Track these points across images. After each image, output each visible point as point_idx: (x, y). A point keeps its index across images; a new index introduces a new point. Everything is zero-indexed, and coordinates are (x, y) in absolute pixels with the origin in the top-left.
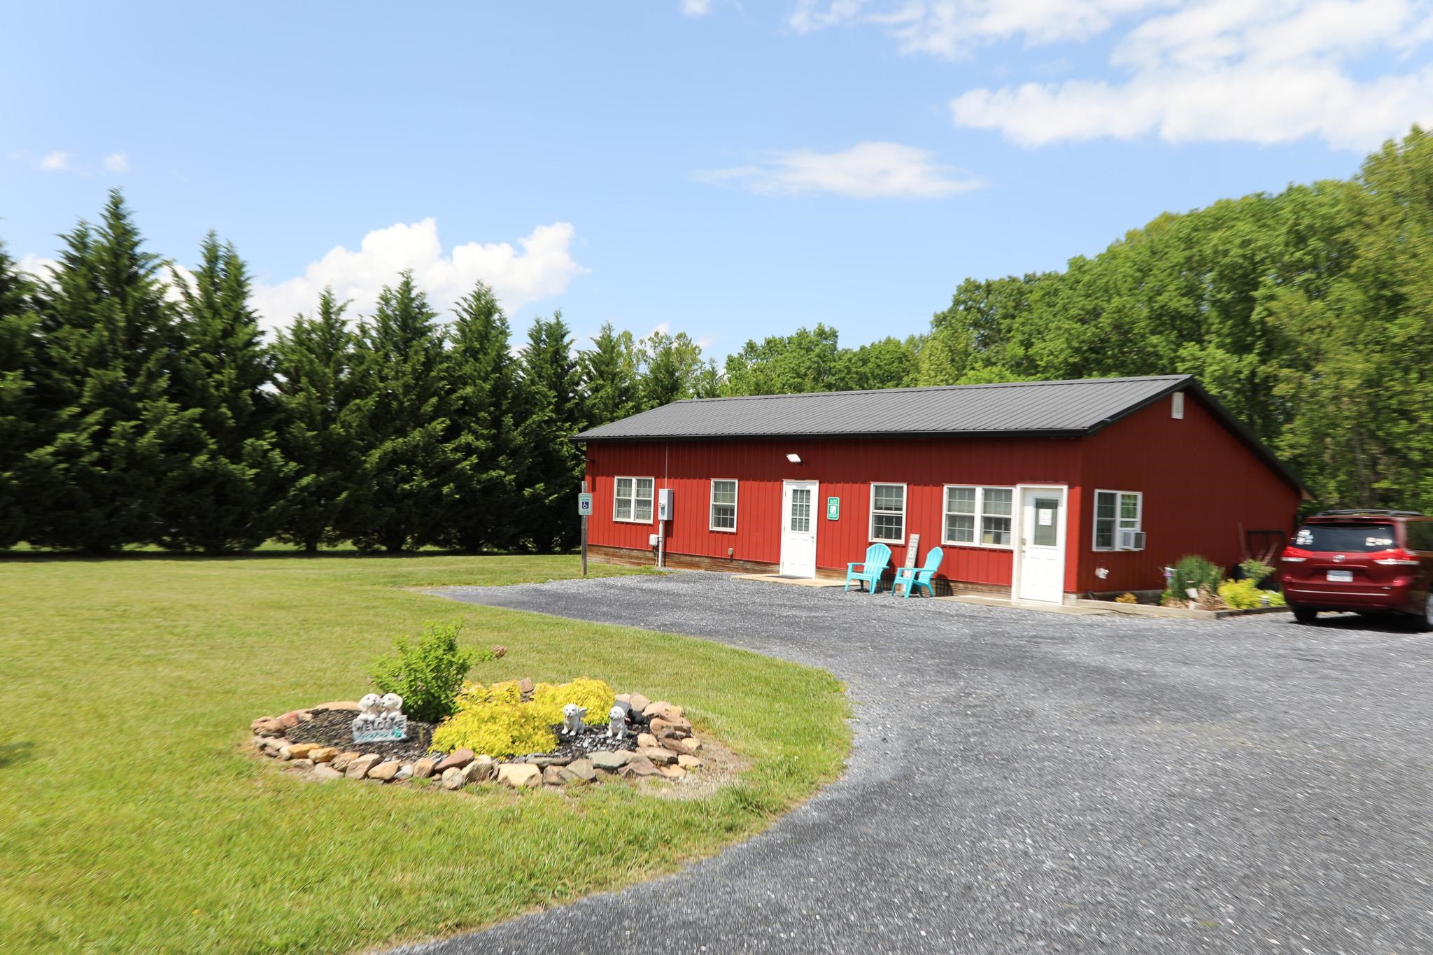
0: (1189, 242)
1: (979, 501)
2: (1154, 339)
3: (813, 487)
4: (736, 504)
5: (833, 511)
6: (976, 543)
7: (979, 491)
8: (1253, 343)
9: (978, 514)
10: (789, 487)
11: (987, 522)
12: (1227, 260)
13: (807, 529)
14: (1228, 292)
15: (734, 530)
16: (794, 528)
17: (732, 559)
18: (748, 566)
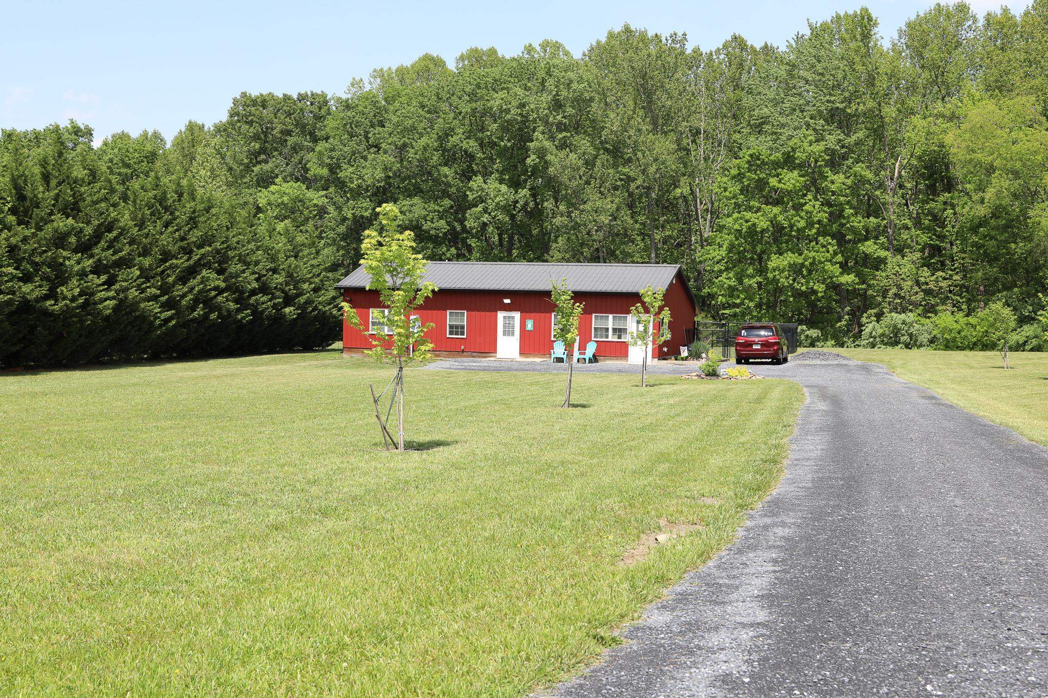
0: (473, 97)
1: (610, 321)
2: (445, 170)
3: (517, 315)
4: (465, 323)
5: (530, 325)
6: (610, 339)
7: (611, 316)
8: (525, 181)
9: (610, 327)
10: (501, 315)
11: (614, 330)
12: (508, 117)
13: (513, 335)
14: (509, 140)
15: (465, 337)
16: (504, 334)
17: (463, 351)
18: (475, 354)
